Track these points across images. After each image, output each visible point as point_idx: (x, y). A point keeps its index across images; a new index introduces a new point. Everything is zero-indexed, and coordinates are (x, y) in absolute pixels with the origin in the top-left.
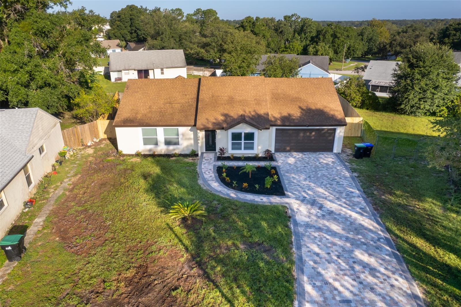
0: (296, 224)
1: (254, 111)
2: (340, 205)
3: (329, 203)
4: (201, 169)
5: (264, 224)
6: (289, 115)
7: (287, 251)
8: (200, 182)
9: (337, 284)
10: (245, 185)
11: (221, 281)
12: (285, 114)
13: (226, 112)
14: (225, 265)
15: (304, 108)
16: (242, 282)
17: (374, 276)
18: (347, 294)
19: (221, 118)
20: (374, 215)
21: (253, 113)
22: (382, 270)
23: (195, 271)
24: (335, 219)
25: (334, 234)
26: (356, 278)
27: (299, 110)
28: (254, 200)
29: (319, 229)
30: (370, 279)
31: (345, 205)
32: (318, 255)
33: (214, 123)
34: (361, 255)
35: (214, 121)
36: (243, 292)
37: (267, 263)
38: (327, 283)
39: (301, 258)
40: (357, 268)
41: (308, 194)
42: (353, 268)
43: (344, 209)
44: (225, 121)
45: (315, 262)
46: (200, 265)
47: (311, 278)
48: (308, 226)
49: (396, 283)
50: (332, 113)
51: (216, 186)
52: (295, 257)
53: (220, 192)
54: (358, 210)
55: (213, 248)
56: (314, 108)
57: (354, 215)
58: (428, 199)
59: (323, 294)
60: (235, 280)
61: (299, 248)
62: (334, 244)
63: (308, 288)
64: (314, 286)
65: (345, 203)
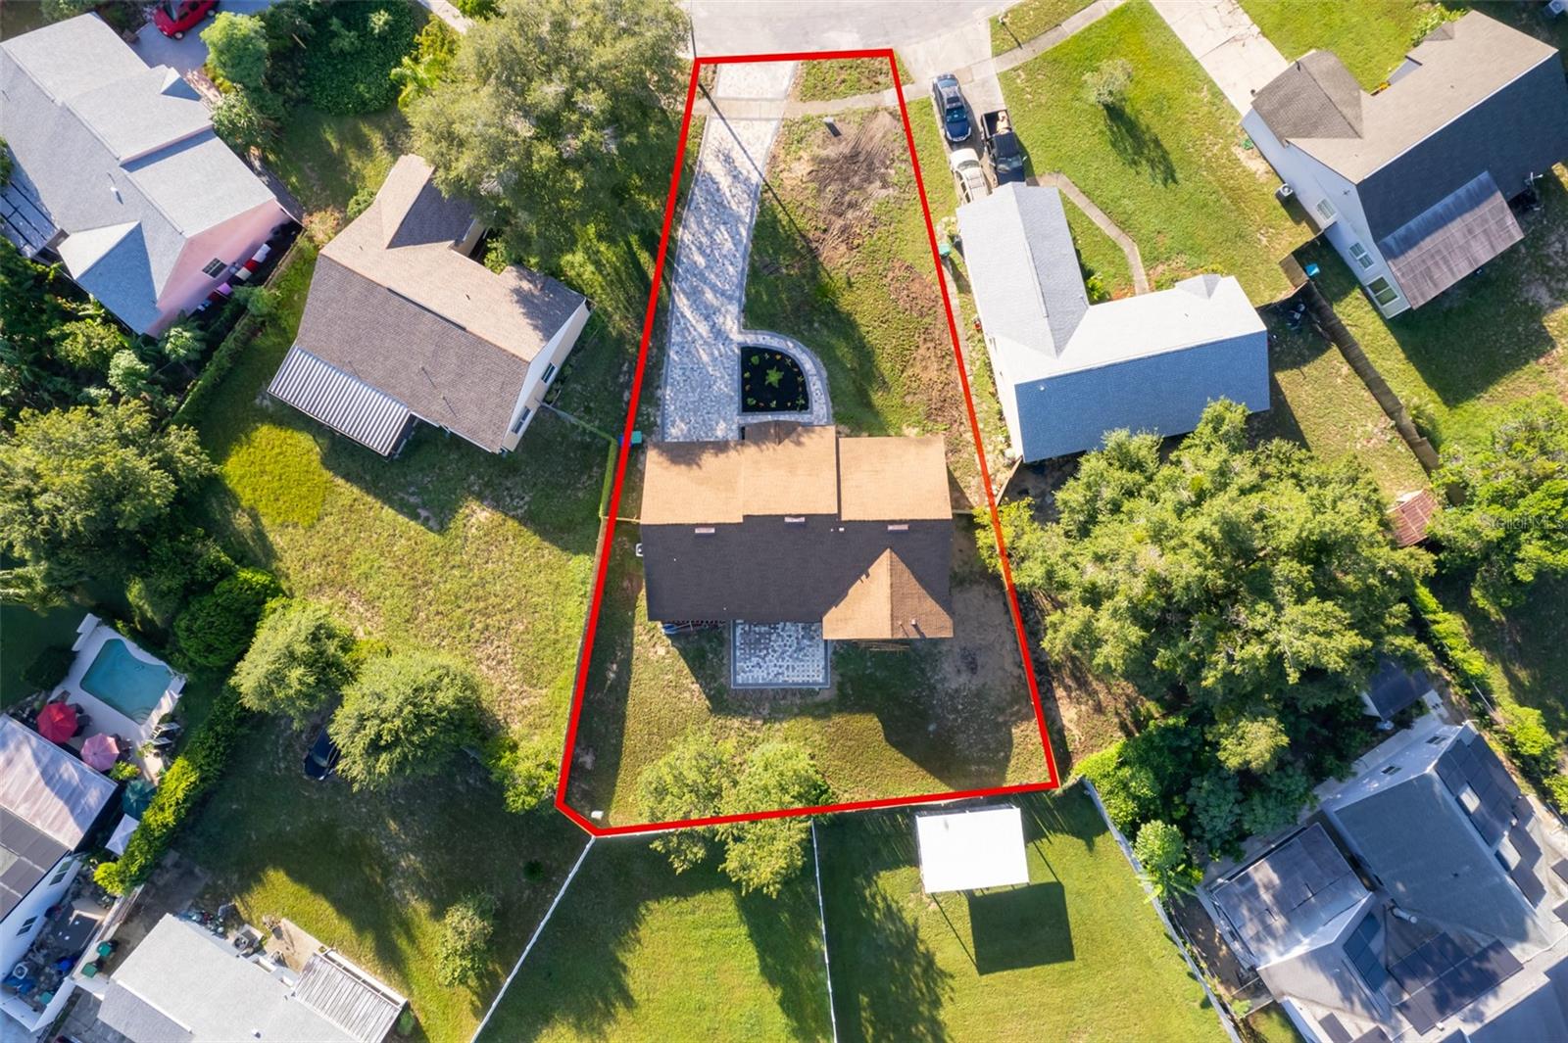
0: (740, 301)
1: (762, 451)
2: (695, 330)
3: (705, 334)
4: (826, 403)
5: (765, 298)
6: (717, 455)
7: (752, 265)
8: (825, 374)
9: (726, 236)
10: (778, 357)
11: (797, 236)
12: (722, 456)
13: (798, 448)
14: (795, 249)
15: (695, 467)
16: (784, 236)
17: (701, 242)
18: (722, 228)
19: (802, 439)
20: (673, 313)
21: (764, 447)
22: (694, 248)
23: (814, 245)
24: (706, 308)
25: (713, 288)
26: (713, 241)
27: (702, 463)
28: (772, 337)
29: (723, 294)
30: (704, 240)
31: (692, 329)
32: (732, 264)
33: (813, 432)
34: (701, 261)
35: (813, 435)
36: (784, 227)
37: (768, 252)
38: (732, 237)
39: (744, 259)
40: (708, 251)
41: (719, 350)
42: (712, 251)
43: (694, 322)
44: (799, 435)
45: (735, 256)
46: (811, 250)
47: (741, 241)
48: (730, 298)
49: (690, 237)
50: (661, 459)
51: (808, 363)
52: (748, 260)
53: (804, 351)
54: (682, 322)
55: (804, 266)
56: (683, 467)
57: (688, 314)
58: (614, 334)
59: (737, 228)
60: (789, 236)
61: (743, 269)
62: (717, 275)
63: (744, 233)
64: (740, 235)
65: (690, 333)
